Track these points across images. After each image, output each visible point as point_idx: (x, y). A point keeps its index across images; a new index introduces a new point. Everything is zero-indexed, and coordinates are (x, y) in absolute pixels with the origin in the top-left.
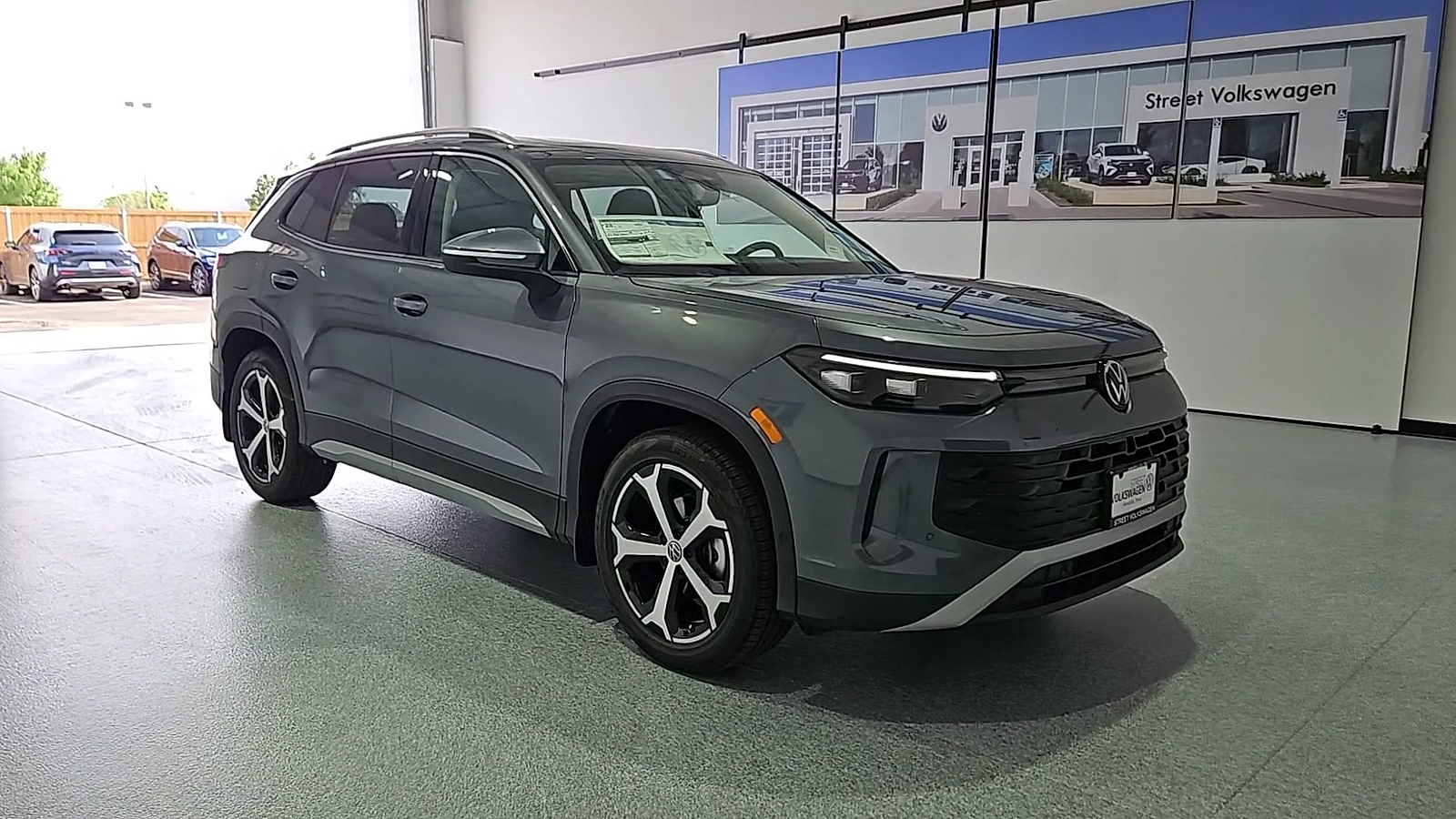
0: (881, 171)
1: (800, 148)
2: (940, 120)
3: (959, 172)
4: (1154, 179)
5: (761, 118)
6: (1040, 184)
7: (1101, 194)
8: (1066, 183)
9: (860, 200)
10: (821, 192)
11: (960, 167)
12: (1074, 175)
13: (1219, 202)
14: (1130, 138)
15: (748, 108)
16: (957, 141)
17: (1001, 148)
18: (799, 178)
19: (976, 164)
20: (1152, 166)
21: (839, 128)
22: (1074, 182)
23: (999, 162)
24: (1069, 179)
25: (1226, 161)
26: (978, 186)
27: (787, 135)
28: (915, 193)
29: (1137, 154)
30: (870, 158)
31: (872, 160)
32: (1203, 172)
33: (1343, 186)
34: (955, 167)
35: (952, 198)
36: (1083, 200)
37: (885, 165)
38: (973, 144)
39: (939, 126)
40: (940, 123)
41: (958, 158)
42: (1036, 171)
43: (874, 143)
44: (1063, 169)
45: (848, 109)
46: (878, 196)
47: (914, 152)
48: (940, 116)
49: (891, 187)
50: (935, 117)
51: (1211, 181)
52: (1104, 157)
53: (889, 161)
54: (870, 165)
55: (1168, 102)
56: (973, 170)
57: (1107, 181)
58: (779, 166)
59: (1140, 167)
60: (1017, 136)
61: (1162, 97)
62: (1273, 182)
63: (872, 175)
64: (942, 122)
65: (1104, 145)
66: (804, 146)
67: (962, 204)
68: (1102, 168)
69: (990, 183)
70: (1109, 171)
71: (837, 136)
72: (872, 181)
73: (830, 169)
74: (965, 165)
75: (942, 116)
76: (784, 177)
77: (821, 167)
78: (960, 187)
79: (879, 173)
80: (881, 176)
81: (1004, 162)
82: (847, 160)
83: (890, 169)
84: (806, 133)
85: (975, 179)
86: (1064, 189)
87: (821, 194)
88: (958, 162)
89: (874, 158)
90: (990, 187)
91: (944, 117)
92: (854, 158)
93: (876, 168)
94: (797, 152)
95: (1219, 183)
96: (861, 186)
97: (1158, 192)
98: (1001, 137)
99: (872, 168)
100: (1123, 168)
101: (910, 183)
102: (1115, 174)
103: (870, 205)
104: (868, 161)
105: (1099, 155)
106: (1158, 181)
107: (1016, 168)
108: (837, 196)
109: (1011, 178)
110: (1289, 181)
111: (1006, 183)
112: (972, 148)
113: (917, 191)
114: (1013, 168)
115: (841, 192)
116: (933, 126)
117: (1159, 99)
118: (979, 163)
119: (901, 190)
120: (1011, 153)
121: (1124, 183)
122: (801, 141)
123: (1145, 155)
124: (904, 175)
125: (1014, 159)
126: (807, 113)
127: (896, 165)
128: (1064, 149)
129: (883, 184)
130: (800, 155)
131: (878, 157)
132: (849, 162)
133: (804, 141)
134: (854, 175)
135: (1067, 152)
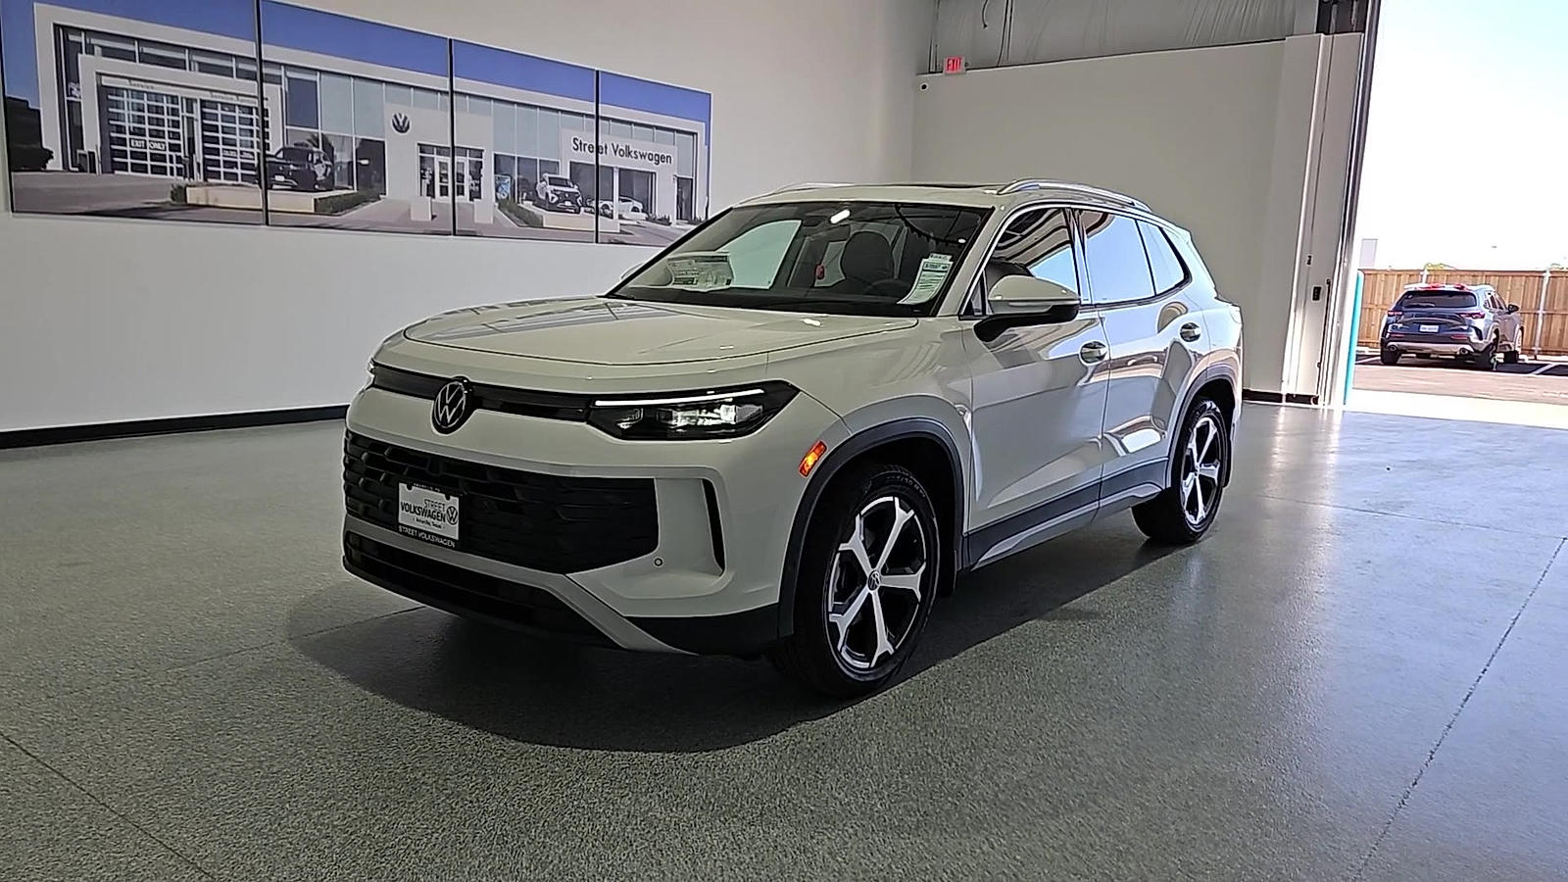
0: (333, 167)
1: (197, 115)
2: (401, 121)
3: (427, 181)
4: (582, 209)
5: (107, 52)
6: (502, 204)
7: (549, 219)
8: (521, 205)
9: (306, 201)
10: (240, 182)
11: (427, 176)
12: (527, 199)
13: (622, 232)
14: (565, 173)
15: (78, 31)
16: (423, 148)
17: (465, 161)
18: (199, 157)
19: (443, 176)
20: (580, 198)
21: (265, 102)
22: (528, 205)
23: (463, 176)
24: (525, 202)
25: (624, 201)
26: (448, 199)
27: (173, 91)
28: (380, 199)
29: (570, 187)
30: (315, 149)
31: (319, 153)
32: (611, 208)
33: (678, 226)
34: (422, 176)
35: (422, 210)
36: (534, 222)
37: (338, 160)
38: (439, 153)
39: (401, 128)
40: (401, 124)
41: (425, 166)
42: (497, 190)
43: (320, 131)
44: (518, 192)
45: (277, 80)
46: (330, 197)
47: (372, 151)
48: (400, 116)
49: (348, 189)
50: (395, 117)
51: (616, 216)
52: (548, 186)
53: (342, 157)
54: (316, 157)
55: (587, 148)
56: (441, 181)
57: (552, 208)
58: (159, 134)
59: (572, 197)
60: (477, 154)
61: (583, 142)
62: (647, 219)
63: (320, 171)
64: (404, 123)
65: (547, 175)
66: (203, 113)
67: (433, 217)
68: (547, 195)
69: (456, 197)
70: (553, 198)
71: (264, 112)
72: (320, 177)
73: (252, 154)
74: (433, 175)
75: (403, 116)
76: (168, 153)
77: (238, 149)
78: (429, 198)
79: (329, 170)
80: (332, 174)
81: (467, 177)
82: (281, 146)
83: (345, 166)
84: (207, 96)
85: (444, 191)
86: (521, 210)
87: (239, 185)
88: (425, 170)
89: (321, 149)
90: (456, 201)
91: (406, 118)
92: (293, 146)
93: (324, 162)
94: (191, 120)
95: (621, 217)
96: (304, 182)
97: (584, 221)
98: (464, 151)
99: (319, 161)
100: (563, 197)
101: (371, 187)
102: (557, 202)
103: (320, 207)
104: (312, 153)
105: (544, 183)
106: (585, 211)
107: (479, 185)
108: (269, 192)
109: (475, 195)
110: (654, 220)
111: (471, 199)
112: (438, 159)
113: (381, 196)
114: (476, 185)
115: (275, 187)
116: (394, 125)
117: (581, 144)
118: (446, 175)
119: (361, 193)
120: (473, 169)
121: (563, 210)
122: (197, 107)
123: (575, 189)
124: (362, 176)
125: (476, 175)
126: (204, 68)
127: (350, 163)
128: (519, 174)
129: (336, 184)
130: (198, 126)
131: (326, 146)
132: (284, 149)
133: (202, 106)
134: (292, 167)
135: (521, 177)
